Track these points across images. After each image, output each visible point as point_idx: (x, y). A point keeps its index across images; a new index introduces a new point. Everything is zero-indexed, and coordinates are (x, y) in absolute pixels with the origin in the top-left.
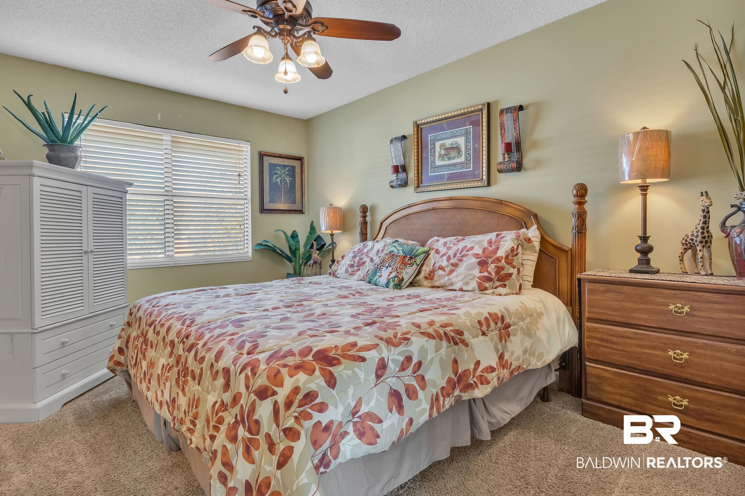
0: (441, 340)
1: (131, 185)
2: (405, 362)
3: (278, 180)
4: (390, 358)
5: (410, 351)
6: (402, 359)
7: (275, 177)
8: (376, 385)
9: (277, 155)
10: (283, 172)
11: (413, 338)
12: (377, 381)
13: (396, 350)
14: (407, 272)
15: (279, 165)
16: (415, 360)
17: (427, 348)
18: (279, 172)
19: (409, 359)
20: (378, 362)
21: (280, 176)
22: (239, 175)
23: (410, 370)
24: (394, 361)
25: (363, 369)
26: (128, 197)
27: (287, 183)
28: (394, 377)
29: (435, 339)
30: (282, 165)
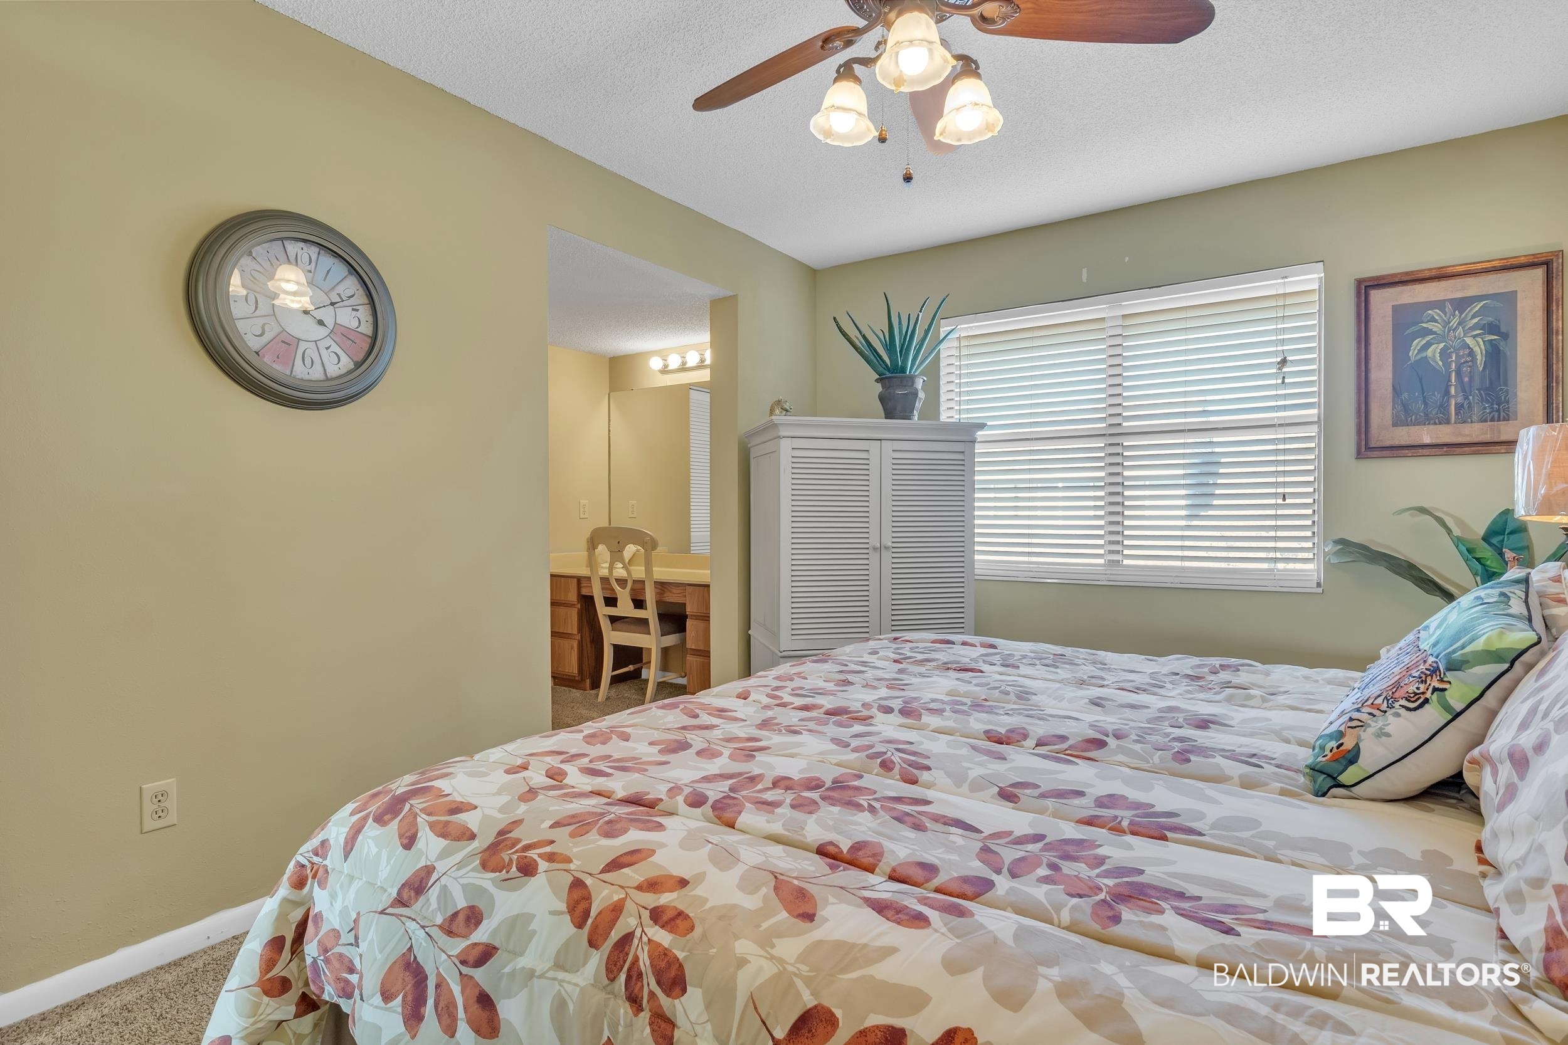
0: (593, 943)
1: (982, 426)
2: (461, 917)
3: (1434, 352)
4: (443, 880)
5: (491, 900)
6: (461, 903)
7: (1418, 343)
8: (382, 912)
9: (1427, 274)
10: (1454, 322)
11: (539, 881)
12: (392, 906)
13: (471, 874)
14: (1388, 729)
15: (1439, 305)
16: (481, 935)
17: (534, 932)
18: (1436, 327)
19: (473, 917)
20: (418, 870)
21: (1441, 338)
22: (1284, 362)
23: (458, 946)
24: (445, 891)
25: (392, 862)
26: (979, 449)
27: (1471, 353)
28: (423, 927)
29: (580, 925)
30: (1451, 301)
